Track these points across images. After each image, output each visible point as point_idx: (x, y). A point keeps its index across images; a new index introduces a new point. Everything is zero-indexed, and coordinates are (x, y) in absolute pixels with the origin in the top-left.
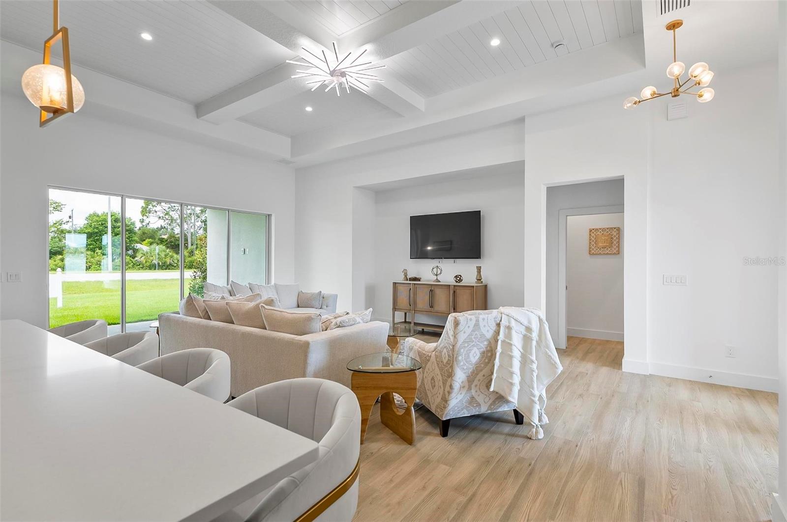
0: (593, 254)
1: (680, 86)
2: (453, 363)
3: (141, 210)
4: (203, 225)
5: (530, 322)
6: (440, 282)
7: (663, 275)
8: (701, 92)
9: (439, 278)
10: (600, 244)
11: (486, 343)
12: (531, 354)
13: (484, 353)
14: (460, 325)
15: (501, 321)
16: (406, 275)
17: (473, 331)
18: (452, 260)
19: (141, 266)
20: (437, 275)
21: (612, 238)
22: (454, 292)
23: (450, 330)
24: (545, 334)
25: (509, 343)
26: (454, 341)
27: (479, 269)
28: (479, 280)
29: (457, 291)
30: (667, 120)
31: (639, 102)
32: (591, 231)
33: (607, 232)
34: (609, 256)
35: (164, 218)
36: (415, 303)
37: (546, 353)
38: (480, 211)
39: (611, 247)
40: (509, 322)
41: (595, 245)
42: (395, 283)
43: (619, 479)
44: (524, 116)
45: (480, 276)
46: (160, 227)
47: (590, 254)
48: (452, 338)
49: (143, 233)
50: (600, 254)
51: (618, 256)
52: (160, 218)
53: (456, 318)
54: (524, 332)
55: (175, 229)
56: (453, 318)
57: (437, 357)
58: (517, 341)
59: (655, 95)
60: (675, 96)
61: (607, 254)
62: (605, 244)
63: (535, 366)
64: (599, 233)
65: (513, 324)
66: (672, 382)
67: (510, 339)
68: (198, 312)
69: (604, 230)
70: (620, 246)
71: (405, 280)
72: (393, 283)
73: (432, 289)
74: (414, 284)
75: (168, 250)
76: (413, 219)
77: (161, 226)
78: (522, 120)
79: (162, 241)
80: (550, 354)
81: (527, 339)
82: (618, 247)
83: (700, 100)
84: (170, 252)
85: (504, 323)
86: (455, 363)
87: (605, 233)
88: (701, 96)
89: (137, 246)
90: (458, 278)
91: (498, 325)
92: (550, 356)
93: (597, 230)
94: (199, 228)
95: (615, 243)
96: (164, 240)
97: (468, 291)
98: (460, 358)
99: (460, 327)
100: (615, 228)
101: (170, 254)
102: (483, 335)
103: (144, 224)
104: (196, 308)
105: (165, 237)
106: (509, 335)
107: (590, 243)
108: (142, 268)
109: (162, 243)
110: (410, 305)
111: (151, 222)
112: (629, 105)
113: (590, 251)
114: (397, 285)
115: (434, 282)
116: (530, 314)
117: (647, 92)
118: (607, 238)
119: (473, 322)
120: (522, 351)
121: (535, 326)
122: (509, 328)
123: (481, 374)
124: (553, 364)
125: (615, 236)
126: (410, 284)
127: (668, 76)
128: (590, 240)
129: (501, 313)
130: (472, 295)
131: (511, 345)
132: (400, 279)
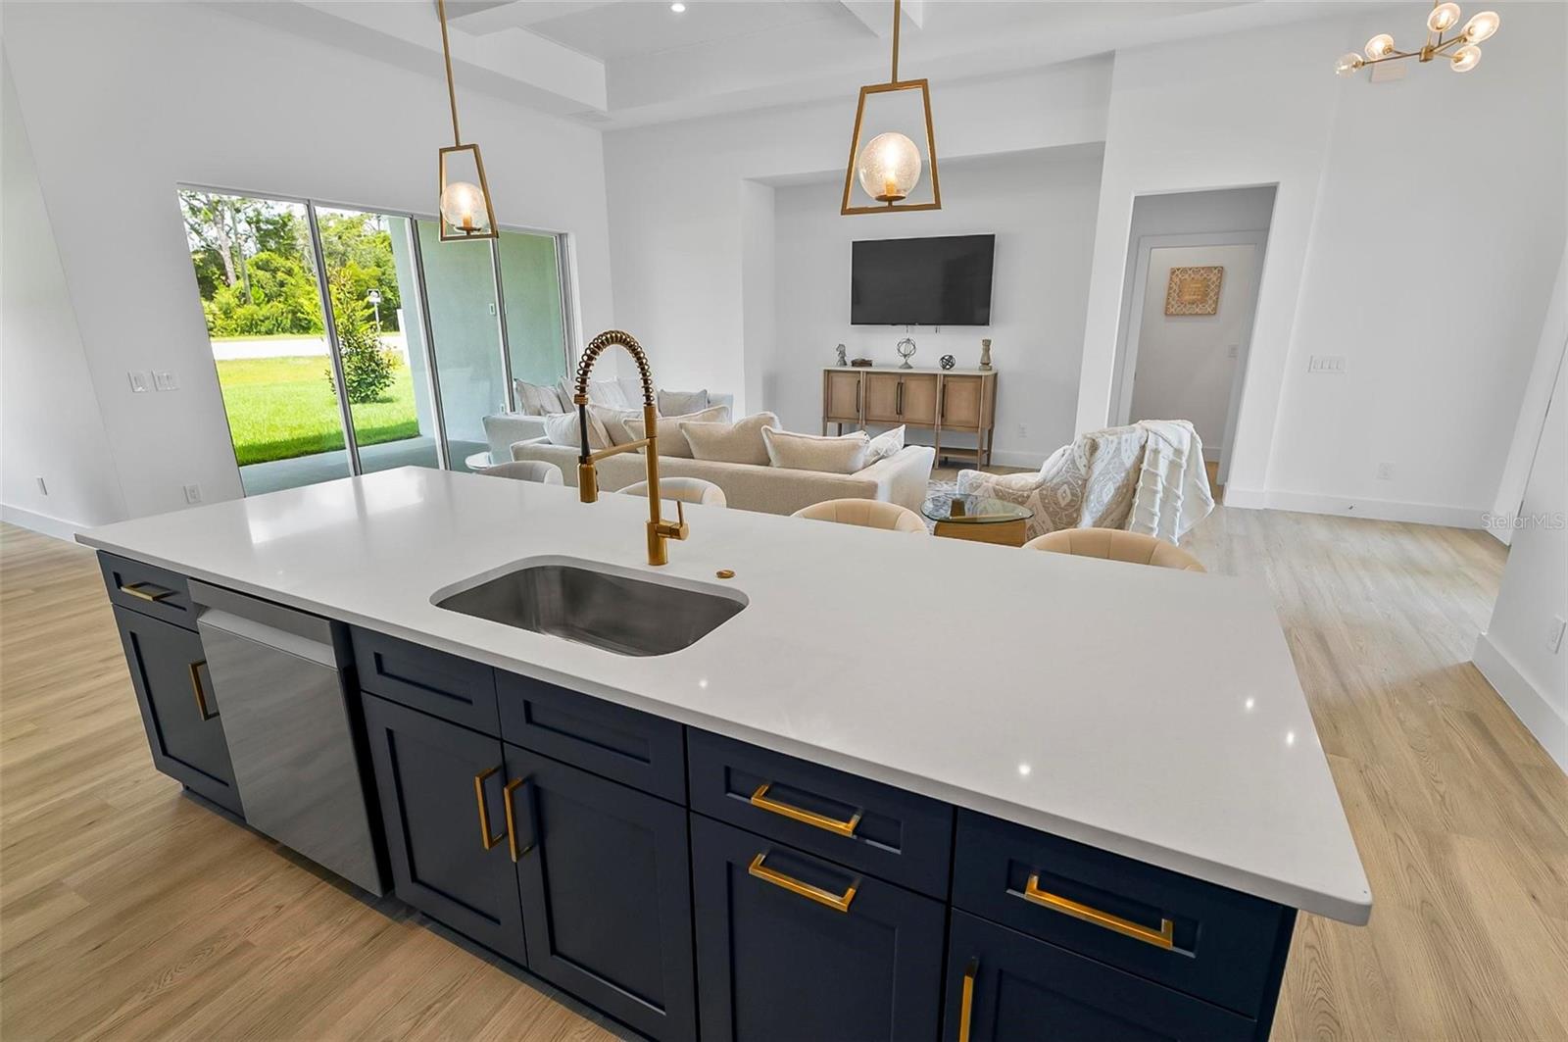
0: (1172, 315)
1: (1440, 45)
2: (1080, 505)
4: (254, 230)
5: (1180, 442)
6: (911, 367)
7: (1312, 357)
8: (1460, 54)
9: (910, 361)
10: (1187, 297)
11: (1123, 475)
12: (1177, 487)
13: (1119, 488)
14: (1099, 451)
15: (1146, 442)
16: (842, 354)
17: (1113, 458)
18: (932, 328)
20: (905, 356)
21: (1208, 286)
22: (944, 386)
23: (1081, 457)
24: (1197, 453)
25: (1153, 473)
26: (1087, 473)
27: (987, 344)
28: (986, 364)
29: (950, 384)
30: (1370, 81)
31: (1364, 64)
32: (1173, 273)
33: (1202, 275)
34: (1199, 318)
36: (867, 407)
37: (1196, 486)
38: (993, 236)
39: (1203, 301)
40: (1157, 444)
41: (1177, 298)
42: (829, 371)
43: (1293, 636)
44: (1114, 51)
45: (989, 358)
47: (1166, 314)
48: (1083, 470)
50: (1184, 314)
51: (1213, 317)
53: (1094, 440)
54: (1171, 457)
56: (1090, 441)
57: (1043, 498)
58: (1163, 469)
59: (1394, 54)
60: (1426, 60)
61: (1197, 314)
62: (1194, 297)
63: (1179, 503)
64: (1187, 276)
65: (1162, 445)
66: (1299, 517)
67: (1156, 468)
68: (601, 440)
69: (1197, 270)
70: (1220, 300)
71: (841, 365)
72: (825, 371)
73: (901, 382)
74: (867, 373)
76: (857, 246)
78: (1108, 58)
80: (1201, 486)
81: (1174, 466)
82: (1216, 302)
83: (1454, 66)
85: (1150, 445)
86: (1084, 505)
87: (1198, 276)
88: (1459, 60)
90: (948, 362)
91: (1143, 448)
92: (1200, 489)
93: (1184, 271)
94: (245, 237)
95: (1212, 294)
97: (969, 385)
98: (1092, 497)
99: (1098, 454)
100: (1215, 268)
102: (1122, 463)
106: (1155, 463)
107: (1169, 294)
110: (858, 411)
112: (1344, 67)
113: (1167, 309)
114: (831, 374)
115: (900, 368)
116: (1181, 429)
117: (1378, 45)
118: (1200, 285)
119: (1115, 444)
120: (1165, 483)
121: (1186, 448)
122: (1156, 452)
123: (1111, 517)
124: (1202, 499)
125: (1214, 282)
126: (859, 372)
127: (1429, 24)
128: (1170, 288)
129: (1147, 430)
130: (977, 390)
131: (1157, 475)
132: (833, 364)
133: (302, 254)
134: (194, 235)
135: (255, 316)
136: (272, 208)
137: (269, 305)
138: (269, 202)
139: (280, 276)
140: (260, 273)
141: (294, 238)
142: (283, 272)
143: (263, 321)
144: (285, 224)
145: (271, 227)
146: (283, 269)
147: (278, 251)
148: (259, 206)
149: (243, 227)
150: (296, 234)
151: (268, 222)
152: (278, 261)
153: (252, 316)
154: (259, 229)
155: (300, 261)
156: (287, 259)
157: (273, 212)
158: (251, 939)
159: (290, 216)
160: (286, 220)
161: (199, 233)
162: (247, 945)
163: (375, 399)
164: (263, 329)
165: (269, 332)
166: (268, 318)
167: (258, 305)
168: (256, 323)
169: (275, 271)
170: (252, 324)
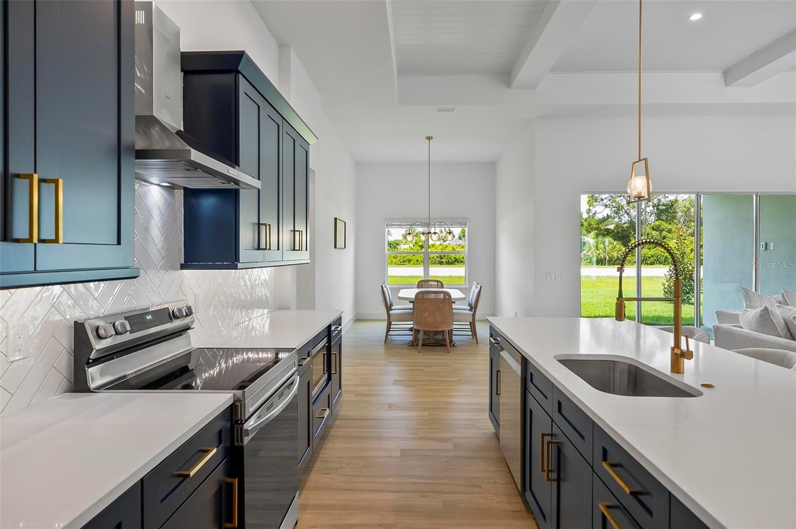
3: (588, 199)
4: (655, 210)
19: (589, 261)
35: (611, 206)
46: (606, 216)
49: (589, 224)
52: (606, 206)
55: (622, 217)
68: (777, 329)
75: (615, 243)
77: (608, 215)
79: (608, 232)
84: (618, 245)
89: (584, 239)
94: (650, 214)
96: (610, 231)
101: (618, 246)
103: (590, 214)
104: (774, 324)
105: (612, 227)
108: (590, 263)
109: (608, 235)
111: (597, 212)
133: (680, 221)
134: (626, 215)
135: (647, 255)
136: (667, 197)
137: (655, 249)
138: (667, 195)
139: (664, 233)
140: (654, 232)
141: (675, 212)
142: (666, 231)
143: (649, 258)
144: (672, 205)
145: (664, 208)
146: (666, 229)
147: (666, 221)
148: (660, 197)
149: (649, 209)
150: (678, 210)
151: (663, 205)
152: (665, 225)
153: (645, 255)
154: (658, 209)
155: (677, 225)
156: (670, 224)
157: (668, 200)
158: (482, 485)
159: (676, 201)
160: (673, 203)
161: (628, 214)
162: (480, 487)
163: (689, 302)
164: (649, 262)
165: (652, 264)
166: (652, 256)
167: (649, 249)
168: (646, 258)
169: (661, 231)
170: (644, 259)
